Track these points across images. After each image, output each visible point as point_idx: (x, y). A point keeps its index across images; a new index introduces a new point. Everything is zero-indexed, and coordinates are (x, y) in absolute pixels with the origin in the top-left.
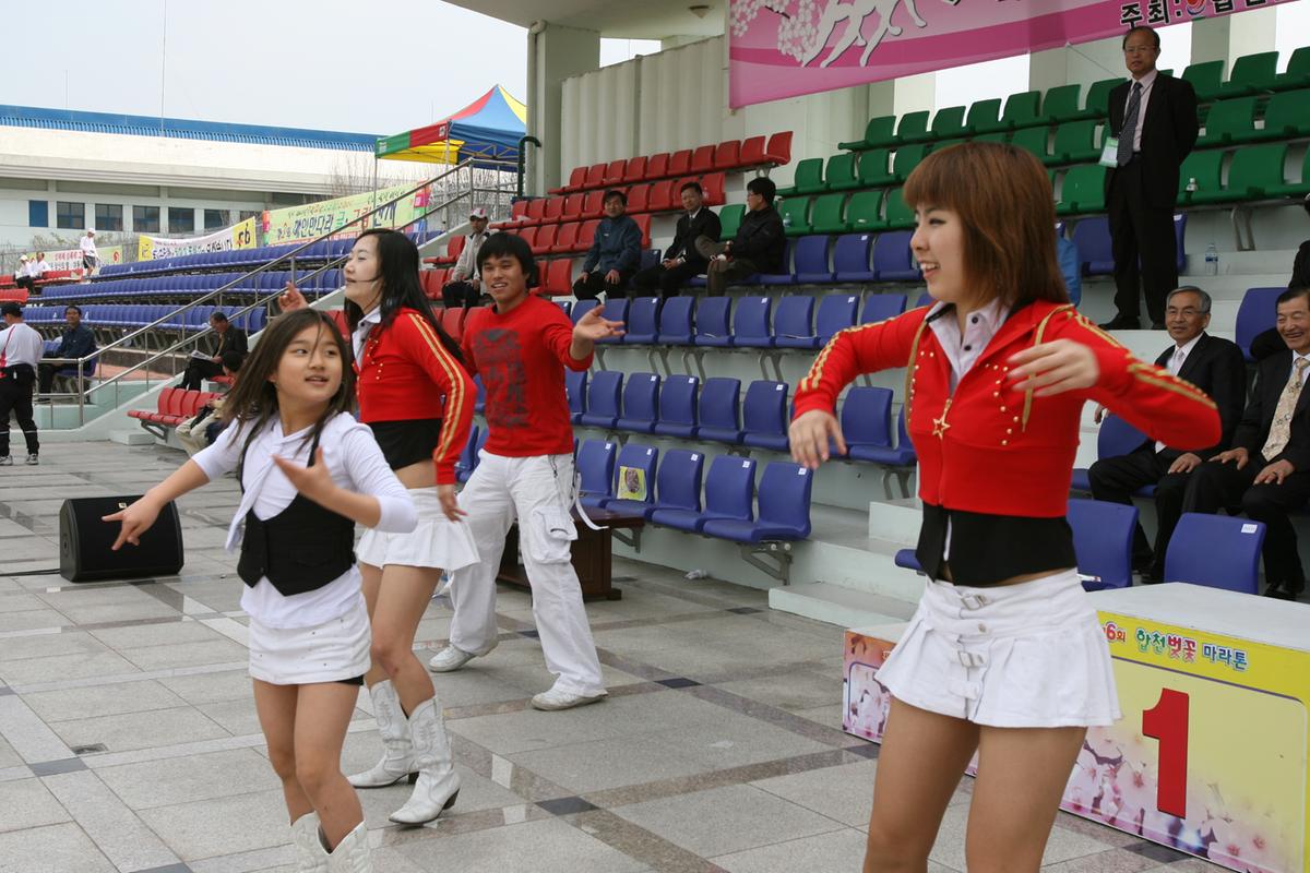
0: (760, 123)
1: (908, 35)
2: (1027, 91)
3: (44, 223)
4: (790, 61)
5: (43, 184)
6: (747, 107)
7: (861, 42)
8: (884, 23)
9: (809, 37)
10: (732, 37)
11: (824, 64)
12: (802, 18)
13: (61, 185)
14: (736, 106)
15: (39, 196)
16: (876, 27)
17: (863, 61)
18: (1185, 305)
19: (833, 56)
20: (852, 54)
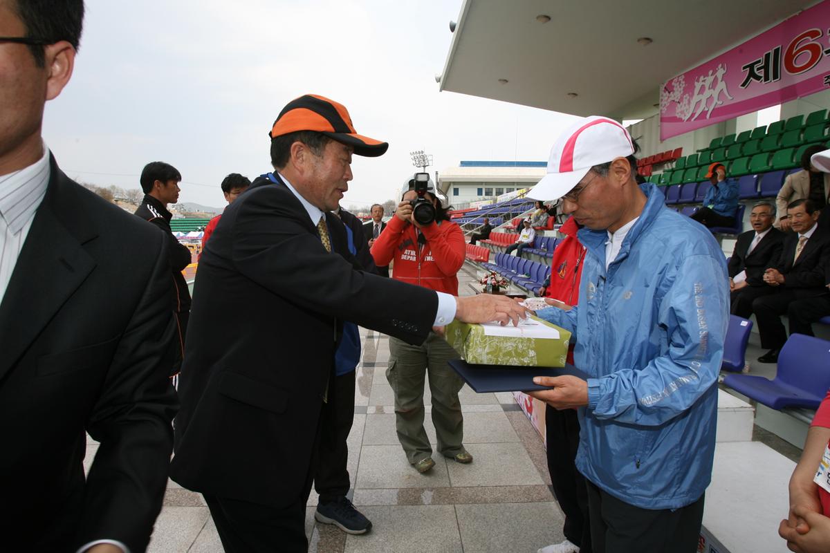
0: (670, 146)
1: (726, 103)
2: (779, 120)
3: (482, 195)
4: (680, 120)
5: (481, 183)
6: (667, 140)
7: (706, 109)
8: (716, 100)
9: (687, 110)
10: (661, 114)
11: (693, 120)
12: (684, 103)
13: (487, 183)
14: (662, 140)
15: (480, 187)
16: (711, 103)
17: (708, 116)
18: (760, 212)
19: (696, 116)
20: (704, 114)
